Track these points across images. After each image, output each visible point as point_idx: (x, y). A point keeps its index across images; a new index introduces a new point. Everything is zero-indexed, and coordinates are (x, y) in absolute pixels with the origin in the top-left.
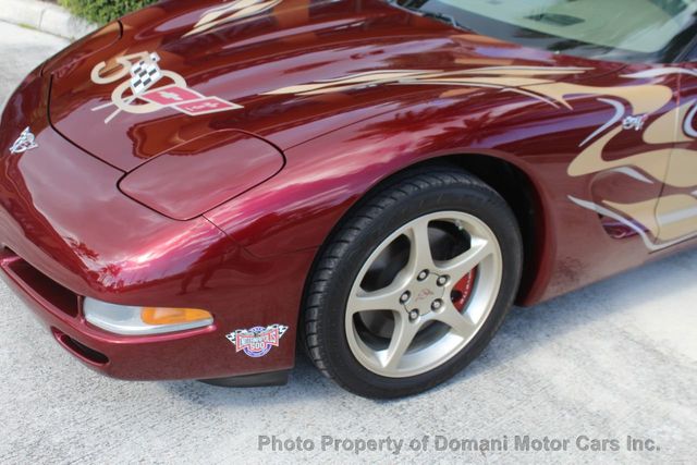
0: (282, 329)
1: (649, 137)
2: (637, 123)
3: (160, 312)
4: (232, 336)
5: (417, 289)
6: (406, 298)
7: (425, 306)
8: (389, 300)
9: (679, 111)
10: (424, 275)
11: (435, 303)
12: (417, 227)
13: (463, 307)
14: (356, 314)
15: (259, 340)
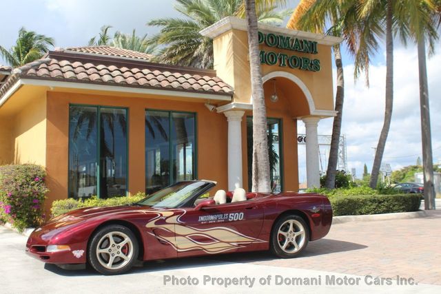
0: (83, 251)
1: (167, 221)
3: (61, 246)
4: (73, 252)
5: (112, 249)
6: (110, 250)
7: (115, 252)
8: (106, 251)
9: (175, 217)
10: (113, 246)
11: (118, 253)
12: (110, 235)
13: (127, 255)
14: (100, 254)
15: (79, 254)
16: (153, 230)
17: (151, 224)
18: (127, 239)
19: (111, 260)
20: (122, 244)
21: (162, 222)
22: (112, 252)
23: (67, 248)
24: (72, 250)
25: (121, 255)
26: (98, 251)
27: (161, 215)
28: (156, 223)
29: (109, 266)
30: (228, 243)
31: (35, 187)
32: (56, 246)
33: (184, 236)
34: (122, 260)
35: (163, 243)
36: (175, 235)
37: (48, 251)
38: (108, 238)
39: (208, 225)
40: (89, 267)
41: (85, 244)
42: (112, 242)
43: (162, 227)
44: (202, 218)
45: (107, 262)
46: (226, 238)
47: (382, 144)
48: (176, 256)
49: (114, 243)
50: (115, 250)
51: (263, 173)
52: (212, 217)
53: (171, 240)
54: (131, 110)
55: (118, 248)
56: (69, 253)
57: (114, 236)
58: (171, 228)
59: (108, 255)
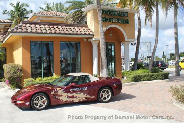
0: (29, 103)
1: (59, 91)
2: (57, 90)
3: (21, 101)
5: (39, 101)
6: (38, 102)
7: (40, 103)
8: (37, 102)
9: (62, 90)
10: (40, 100)
11: (41, 103)
12: (39, 97)
13: (44, 104)
14: (35, 103)
15: (27, 104)
16: (54, 95)
17: (53, 93)
18: (45, 99)
19: (39, 105)
20: (43, 100)
21: (57, 92)
23: (23, 102)
24: (25, 102)
25: (42, 104)
26: (34, 102)
27: (57, 89)
28: (55, 92)
29: (37, 107)
30: (82, 98)
31: (18, 73)
32: (20, 101)
33: (65, 96)
34: (43, 106)
35: (57, 99)
36: (62, 96)
37: (17, 103)
38: (38, 98)
39: (74, 92)
40: (31, 108)
41: (30, 100)
42: (39, 99)
44: (71, 90)
45: (37, 106)
46: (81, 96)
47: (154, 52)
48: (62, 103)
50: (40, 102)
51: (104, 66)
52: (75, 89)
53: (60, 98)
54: (54, 42)
55: (41, 101)
56: (24, 103)
57: (40, 97)
58: (60, 94)
59: (38, 103)
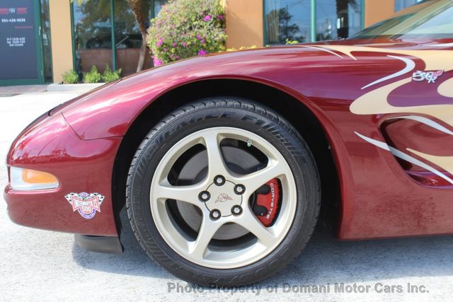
0: (101, 198)
1: (442, 91)
2: (429, 78)
4: (69, 197)
5: (214, 190)
6: (204, 196)
7: (225, 208)
8: (190, 195)
11: (236, 210)
12: (210, 137)
13: (269, 224)
15: (86, 205)
16: (385, 127)
17: (373, 103)
18: (277, 166)
20: (254, 181)
22: (212, 204)
24: (65, 190)
25: (248, 221)
27: (420, 65)
28: (393, 99)
29: (193, 251)
35: (422, 178)
42: (216, 164)
43: (419, 112)
49: (223, 171)
55: (236, 191)
57: (223, 142)
